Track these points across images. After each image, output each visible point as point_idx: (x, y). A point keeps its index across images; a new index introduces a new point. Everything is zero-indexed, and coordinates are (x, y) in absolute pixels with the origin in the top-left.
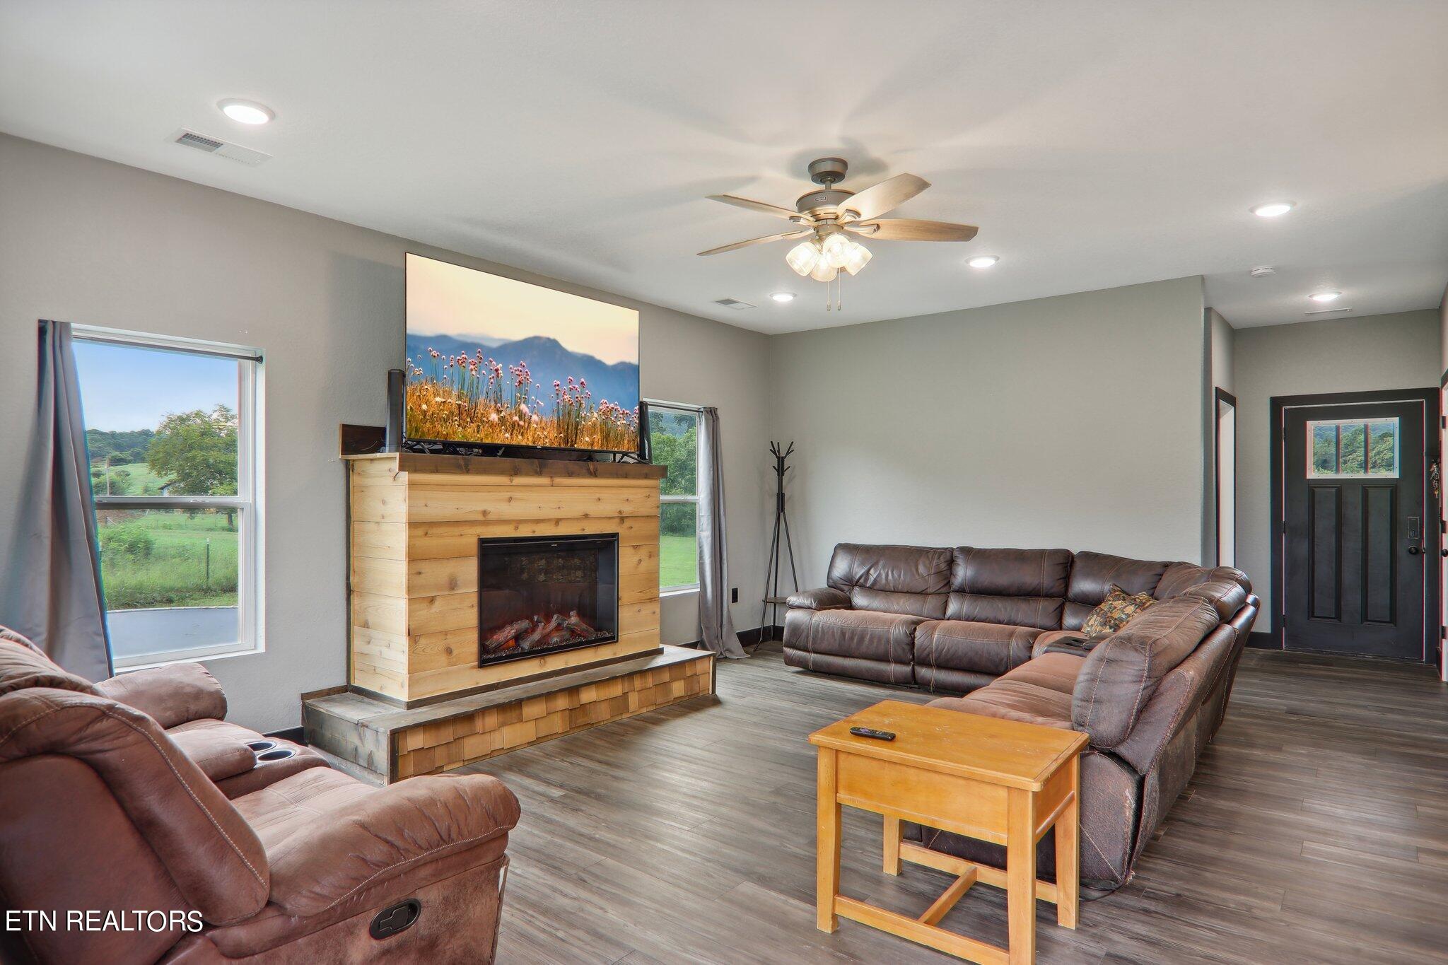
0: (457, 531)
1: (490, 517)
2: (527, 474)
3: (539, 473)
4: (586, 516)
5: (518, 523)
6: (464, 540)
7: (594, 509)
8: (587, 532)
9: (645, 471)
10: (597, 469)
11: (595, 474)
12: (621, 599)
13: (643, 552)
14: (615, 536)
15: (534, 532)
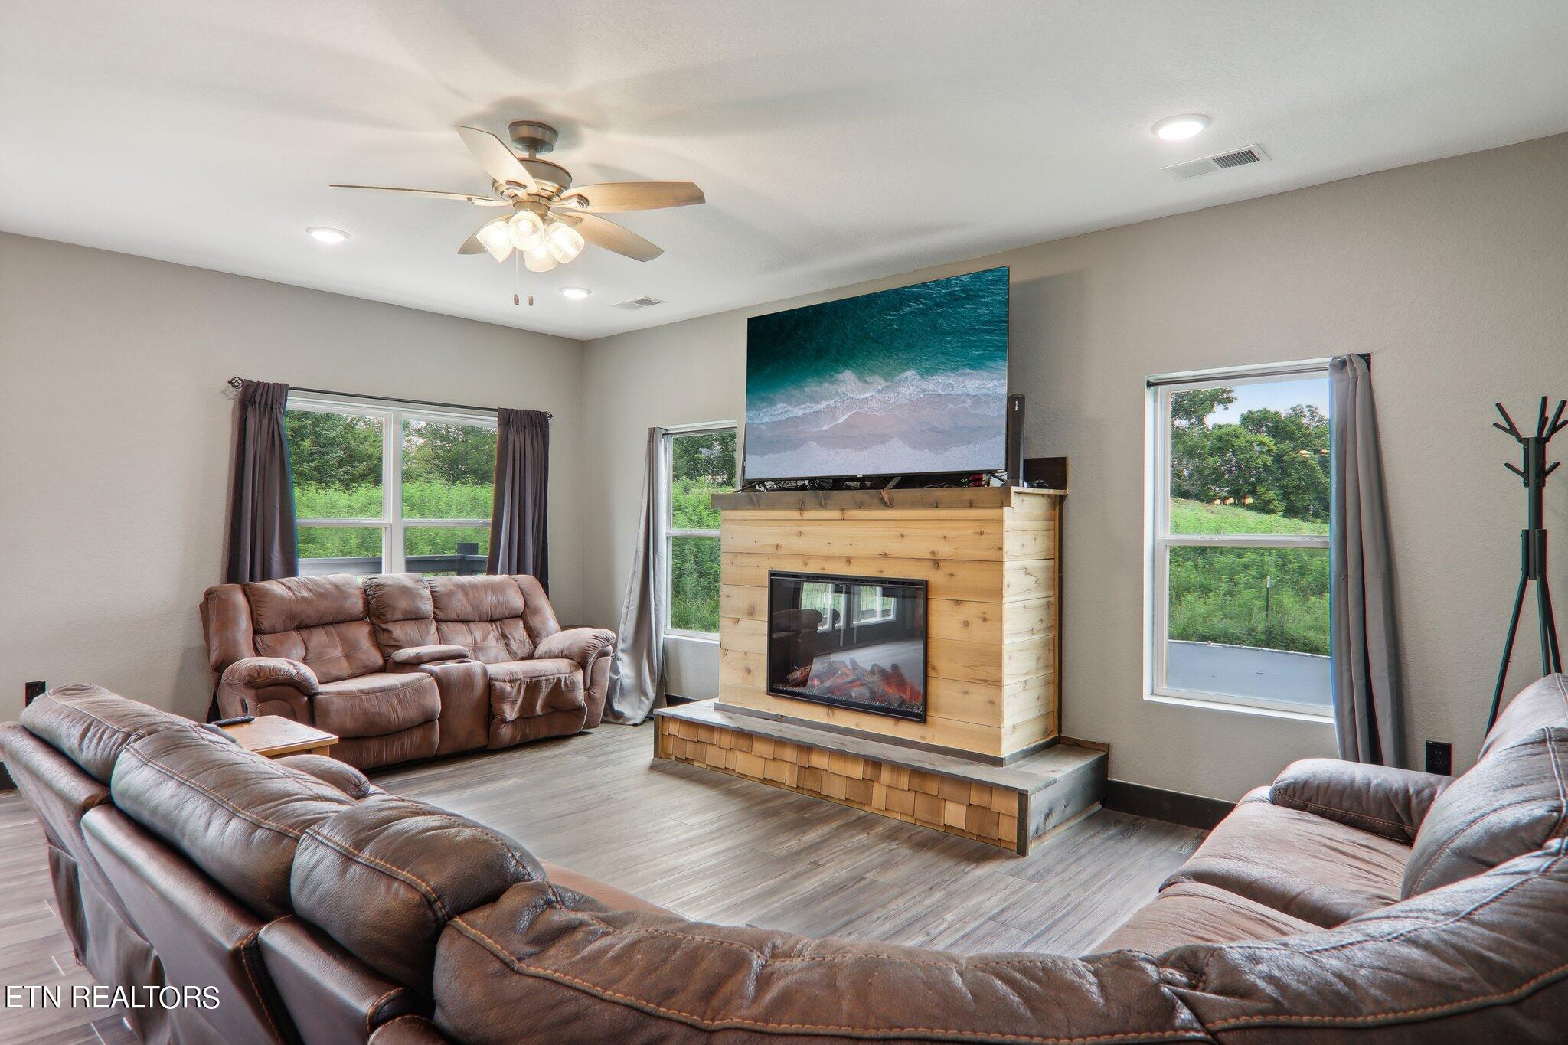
0: (752, 561)
1: (780, 551)
4: (885, 555)
6: (758, 571)
7: (895, 547)
8: (886, 575)
9: (967, 498)
10: (893, 498)
11: (890, 504)
12: (933, 669)
13: (971, 611)
14: (925, 584)
15: (823, 569)
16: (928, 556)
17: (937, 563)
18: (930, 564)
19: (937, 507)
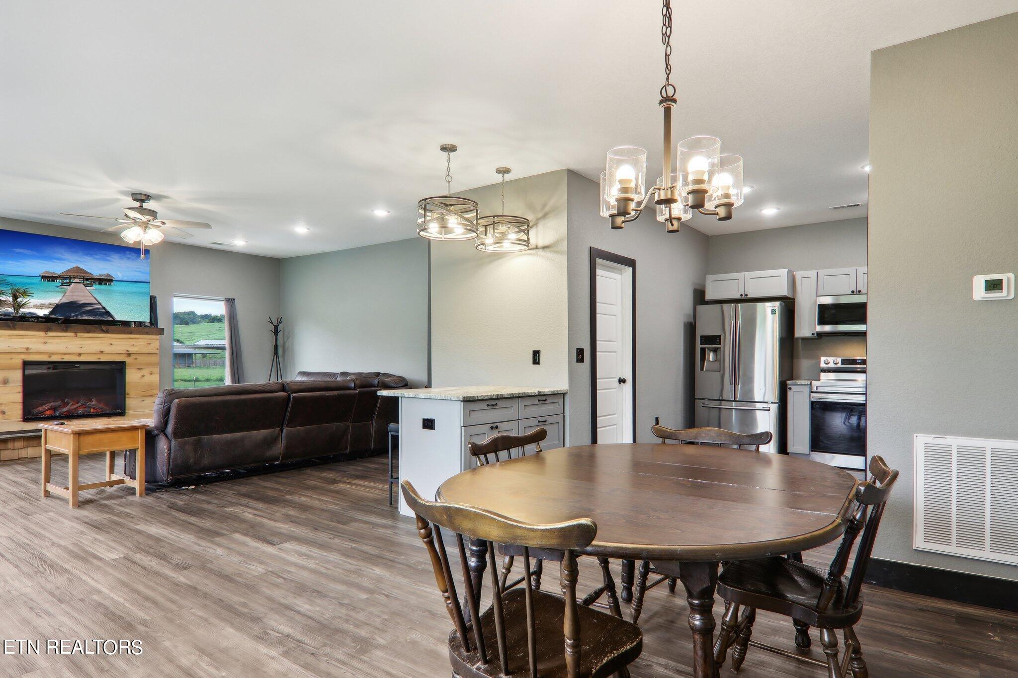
0: (8, 357)
1: (31, 351)
2: (57, 331)
3: (66, 331)
4: (101, 352)
5: (50, 354)
6: (12, 361)
7: (106, 349)
8: (102, 360)
10: (108, 329)
11: (107, 332)
12: (128, 394)
13: (145, 372)
14: (123, 363)
15: (63, 359)
16: (126, 352)
17: (129, 354)
18: (126, 355)
19: (131, 334)
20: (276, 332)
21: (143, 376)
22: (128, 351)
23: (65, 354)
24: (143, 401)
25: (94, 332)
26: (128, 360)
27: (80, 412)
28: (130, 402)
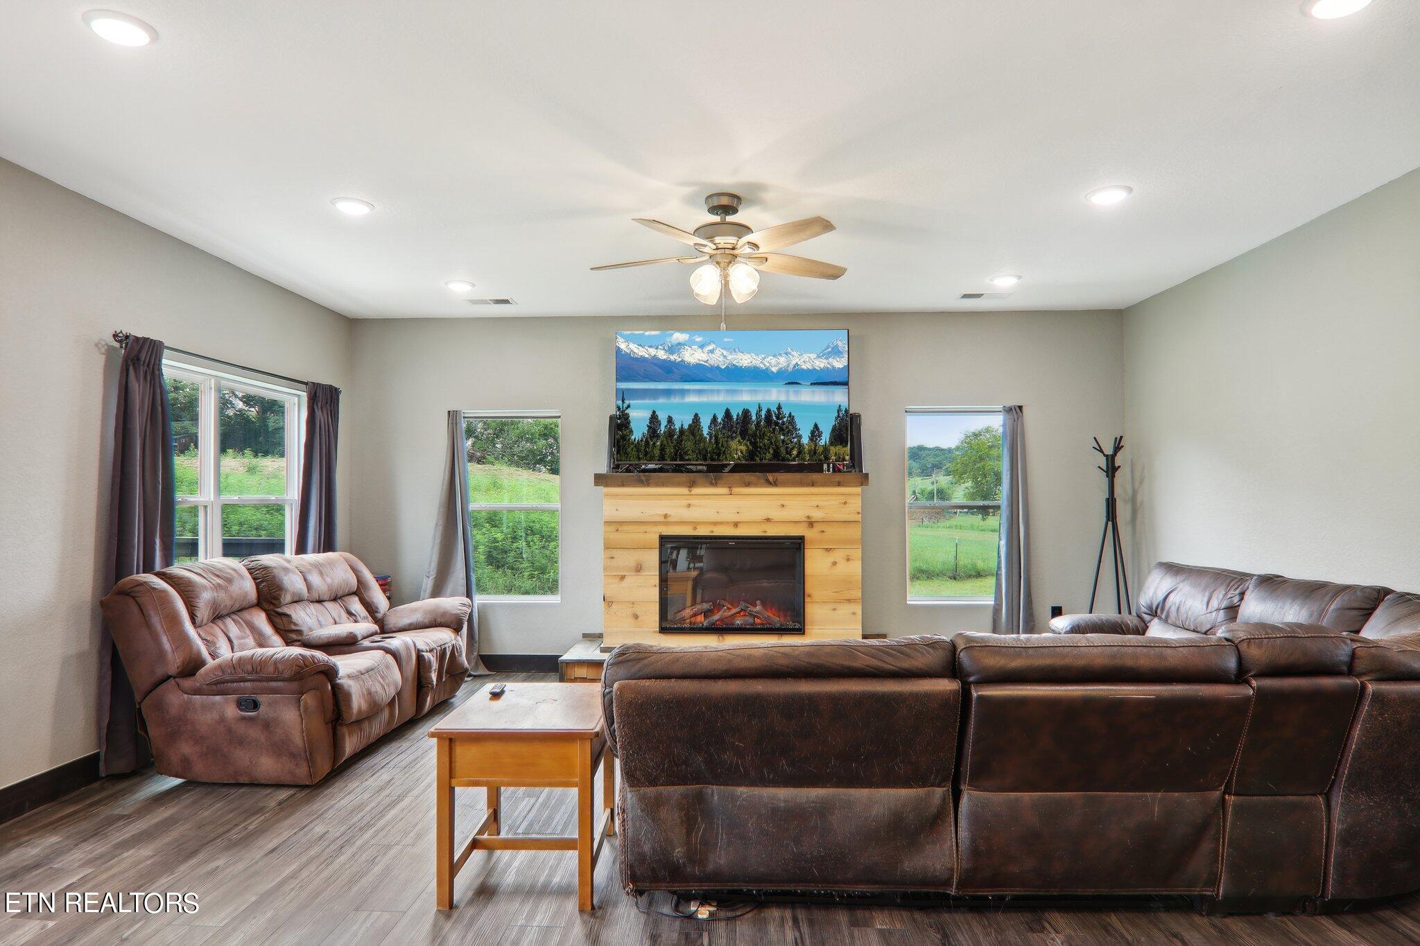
0: (643, 528)
1: (670, 519)
2: (703, 485)
3: (714, 484)
4: (768, 520)
5: (695, 524)
6: (648, 536)
7: (776, 514)
8: (769, 534)
9: (837, 480)
10: (777, 480)
11: (774, 484)
12: (809, 596)
13: (838, 555)
14: (802, 538)
15: (712, 532)
16: (805, 519)
17: (811, 524)
18: (806, 525)
19: (813, 486)
20: (1111, 470)
21: (835, 564)
22: (808, 517)
23: (715, 524)
24: (834, 609)
25: (756, 485)
26: (808, 534)
27: (738, 622)
28: (814, 611)
